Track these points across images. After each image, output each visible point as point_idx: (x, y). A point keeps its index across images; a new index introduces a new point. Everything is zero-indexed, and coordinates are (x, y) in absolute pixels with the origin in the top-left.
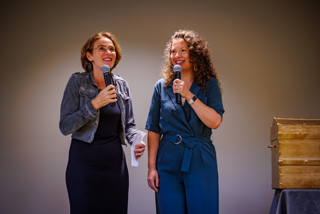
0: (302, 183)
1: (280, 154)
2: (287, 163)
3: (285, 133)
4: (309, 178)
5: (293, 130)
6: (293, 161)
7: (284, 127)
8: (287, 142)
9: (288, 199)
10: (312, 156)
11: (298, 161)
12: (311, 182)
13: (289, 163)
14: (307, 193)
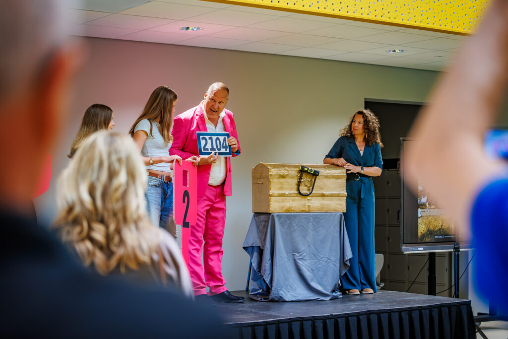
0: (284, 209)
1: (270, 188)
2: (275, 195)
3: (273, 174)
4: (289, 205)
5: (279, 172)
6: (279, 194)
7: (273, 170)
8: (275, 180)
9: (276, 220)
10: (291, 190)
11: (282, 194)
12: (290, 208)
13: (277, 195)
14: (288, 216)
